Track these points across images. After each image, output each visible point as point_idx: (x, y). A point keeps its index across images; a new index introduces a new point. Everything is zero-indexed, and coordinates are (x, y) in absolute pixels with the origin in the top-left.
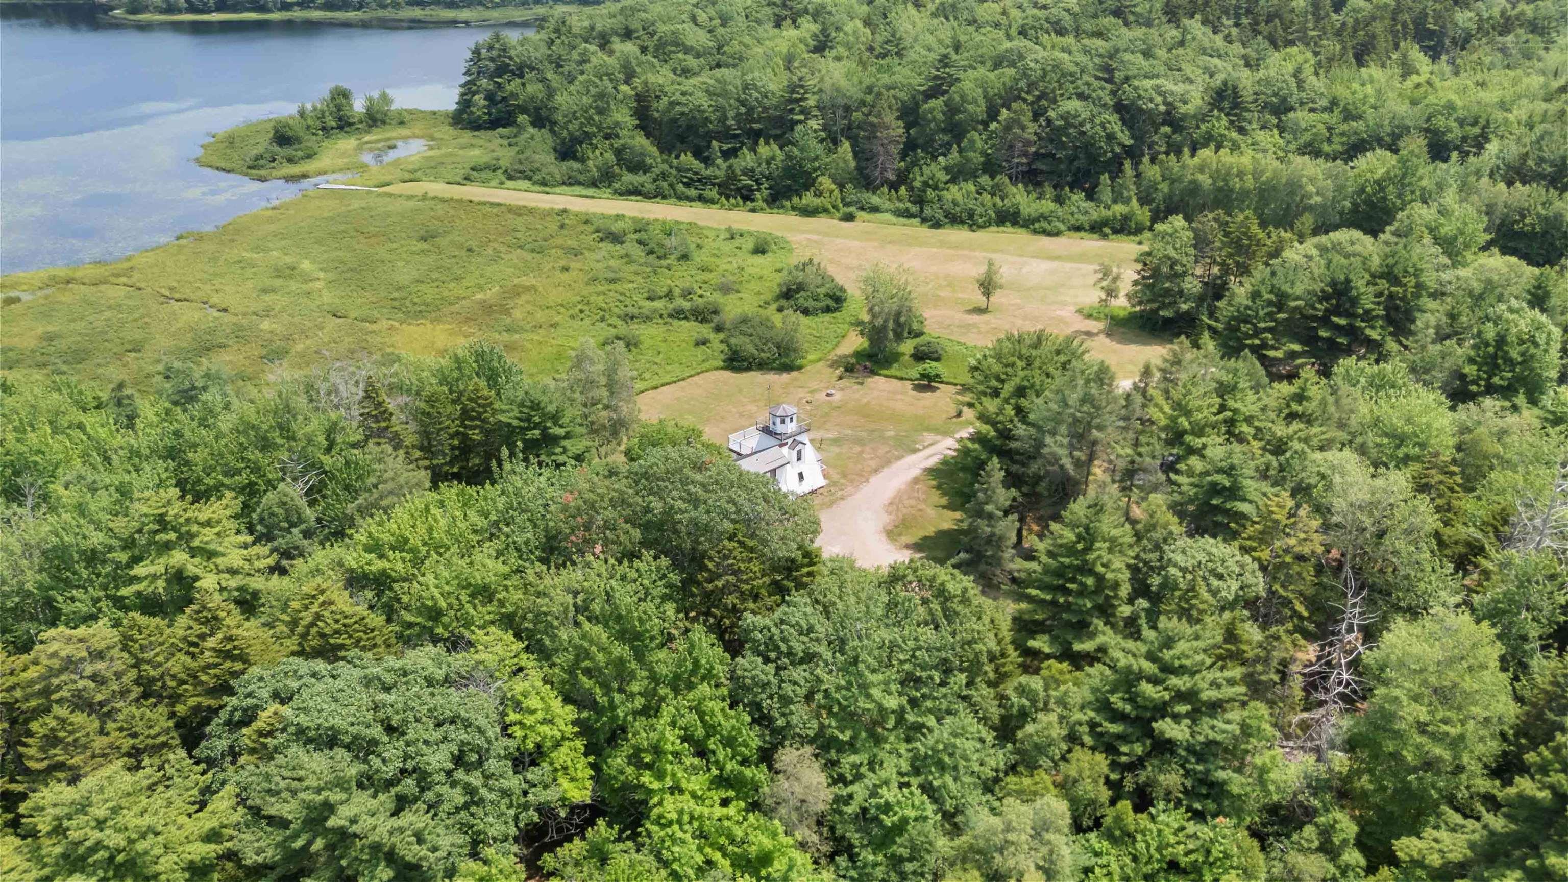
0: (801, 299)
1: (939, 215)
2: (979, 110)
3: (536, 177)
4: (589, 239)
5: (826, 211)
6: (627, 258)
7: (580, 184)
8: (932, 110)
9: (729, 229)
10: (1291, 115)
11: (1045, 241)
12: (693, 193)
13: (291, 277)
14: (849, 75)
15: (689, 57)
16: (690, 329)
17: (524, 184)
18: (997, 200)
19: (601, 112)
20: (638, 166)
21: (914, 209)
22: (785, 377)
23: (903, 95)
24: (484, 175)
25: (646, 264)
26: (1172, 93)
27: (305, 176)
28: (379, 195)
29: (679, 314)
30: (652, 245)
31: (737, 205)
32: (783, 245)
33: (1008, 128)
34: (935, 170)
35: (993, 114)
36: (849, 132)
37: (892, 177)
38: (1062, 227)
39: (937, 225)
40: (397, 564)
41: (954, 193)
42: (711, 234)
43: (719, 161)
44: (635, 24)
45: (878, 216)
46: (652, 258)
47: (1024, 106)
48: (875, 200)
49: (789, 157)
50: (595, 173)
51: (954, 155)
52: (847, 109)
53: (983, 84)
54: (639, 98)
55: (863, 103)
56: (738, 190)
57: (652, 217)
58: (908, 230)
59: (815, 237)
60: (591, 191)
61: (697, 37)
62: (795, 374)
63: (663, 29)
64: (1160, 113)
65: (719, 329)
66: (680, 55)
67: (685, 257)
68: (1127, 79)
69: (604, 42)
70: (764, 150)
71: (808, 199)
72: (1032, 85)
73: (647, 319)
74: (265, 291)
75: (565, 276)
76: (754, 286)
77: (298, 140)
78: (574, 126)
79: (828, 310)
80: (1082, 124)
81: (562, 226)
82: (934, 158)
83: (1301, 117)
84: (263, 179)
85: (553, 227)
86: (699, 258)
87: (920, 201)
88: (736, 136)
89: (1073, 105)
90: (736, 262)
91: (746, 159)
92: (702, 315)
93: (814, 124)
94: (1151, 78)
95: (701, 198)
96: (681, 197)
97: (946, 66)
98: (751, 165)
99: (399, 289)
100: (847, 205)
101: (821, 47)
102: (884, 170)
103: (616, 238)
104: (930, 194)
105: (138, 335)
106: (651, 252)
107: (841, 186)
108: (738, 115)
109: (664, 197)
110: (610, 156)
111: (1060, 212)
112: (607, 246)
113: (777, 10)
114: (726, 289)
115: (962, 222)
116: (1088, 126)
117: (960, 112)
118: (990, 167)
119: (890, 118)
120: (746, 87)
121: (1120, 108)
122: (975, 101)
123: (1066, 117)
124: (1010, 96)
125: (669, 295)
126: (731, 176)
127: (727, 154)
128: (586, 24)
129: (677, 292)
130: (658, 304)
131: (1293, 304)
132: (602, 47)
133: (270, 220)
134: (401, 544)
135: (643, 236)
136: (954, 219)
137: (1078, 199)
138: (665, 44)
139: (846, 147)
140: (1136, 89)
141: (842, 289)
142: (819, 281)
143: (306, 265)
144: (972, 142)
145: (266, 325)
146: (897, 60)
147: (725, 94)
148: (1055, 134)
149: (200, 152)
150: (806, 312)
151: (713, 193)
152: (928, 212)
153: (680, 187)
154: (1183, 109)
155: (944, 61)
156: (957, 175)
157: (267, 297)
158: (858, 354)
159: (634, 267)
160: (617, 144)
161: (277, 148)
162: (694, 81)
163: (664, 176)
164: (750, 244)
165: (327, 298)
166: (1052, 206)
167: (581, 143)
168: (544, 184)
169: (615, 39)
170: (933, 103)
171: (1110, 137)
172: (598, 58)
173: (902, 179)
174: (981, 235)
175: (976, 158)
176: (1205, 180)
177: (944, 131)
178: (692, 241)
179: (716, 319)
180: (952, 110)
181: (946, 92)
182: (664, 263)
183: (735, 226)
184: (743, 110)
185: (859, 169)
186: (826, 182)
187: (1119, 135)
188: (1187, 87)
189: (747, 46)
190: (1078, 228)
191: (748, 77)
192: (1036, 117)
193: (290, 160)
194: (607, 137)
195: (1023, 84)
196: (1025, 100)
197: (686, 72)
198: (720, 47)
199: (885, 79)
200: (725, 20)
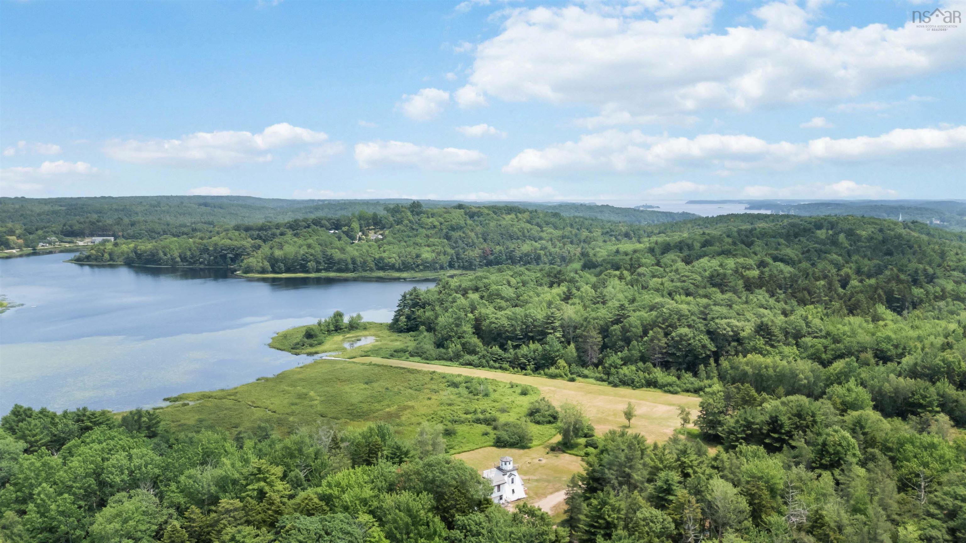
0: (537, 417)
1: (617, 380)
2: (640, 331)
3: (424, 356)
4: (442, 386)
5: (561, 376)
6: (459, 395)
7: (444, 359)
8: (615, 330)
9: (511, 383)
10: (803, 339)
11: (670, 396)
12: (497, 365)
13: (305, 398)
14: (576, 313)
15: (503, 301)
16: (483, 428)
17: (417, 359)
18: (646, 375)
19: (457, 326)
20: (473, 352)
21: (605, 377)
22: (522, 451)
23: (601, 323)
24: (399, 354)
25: (467, 398)
26: (736, 326)
27: (316, 353)
28: (349, 362)
29: (478, 421)
30: (472, 389)
31: (518, 372)
32: (535, 391)
33: (652, 340)
34: (615, 358)
35: (645, 333)
36: (575, 339)
37: (595, 361)
38: (679, 390)
39: (615, 386)
40: (335, 492)
41: (625, 370)
42: (502, 385)
43: (511, 350)
44: (480, 284)
45: (587, 380)
46: (471, 395)
47: (659, 330)
48: (586, 372)
49: (544, 350)
50: (452, 354)
51: (626, 351)
52: (575, 328)
53: (640, 318)
54: (476, 320)
55: (582, 325)
56: (519, 364)
57: (475, 376)
58: (601, 388)
59: (553, 388)
60: (449, 363)
61: (509, 292)
62: (526, 450)
63: (494, 287)
64: (731, 336)
65: (495, 428)
66: (499, 301)
67: (486, 395)
68: (713, 319)
69: (465, 293)
70: (532, 346)
71: (552, 370)
72: (665, 320)
73: (462, 422)
74: (293, 404)
75: (428, 402)
76: (517, 410)
77: (316, 336)
78: (444, 332)
79: (550, 422)
80: (689, 339)
81: (432, 379)
82: (616, 353)
83: (808, 340)
84: (297, 354)
85: (428, 379)
86: (493, 396)
87: (608, 374)
88: (520, 339)
89: (684, 330)
90: (511, 398)
91: (524, 350)
92: (487, 422)
93: (558, 334)
94: (726, 318)
95: (501, 368)
96: (492, 367)
97: (623, 309)
98: (526, 353)
99: (352, 405)
100: (572, 374)
101: (567, 298)
102: (592, 358)
103: (455, 385)
104: (613, 370)
105: (237, 421)
106: (471, 392)
107: (570, 365)
108: (522, 329)
109: (483, 367)
110: (459, 347)
111: (678, 382)
112: (451, 389)
113: (552, 279)
114: (503, 411)
115: (628, 385)
116: (692, 341)
117: (629, 331)
118: (643, 359)
119: (594, 333)
120: (526, 316)
121: (709, 333)
122: (636, 327)
123: (680, 336)
124: (654, 324)
125: (475, 412)
126: (516, 358)
127: (516, 347)
128: (457, 284)
129: (479, 410)
130: (469, 416)
131: (755, 427)
132: (463, 295)
133: (299, 373)
134: (338, 485)
135: (469, 384)
136: (626, 383)
137: (688, 376)
138: (493, 295)
139: (572, 345)
140: (716, 324)
141: (557, 413)
142: (546, 408)
143: (312, 393)
144: (634, 346)
145: (291, 419)
146: (602, 305)
147: (516, 319)
148: (676, 344)
149: (270, 341)
150: (538, 423)
151: (506, 365)
152: (611, 379)
153: (492, 363)
154: (743, 334)
155: (622, 307)
156: (626, 361)
157: (293, 407)
158: (559, 443)
159: (462, 399)
160: (463, 341)
161: (306, 340)
162: (503, 313)
163: (484, 357)
164: (519, 390)
165: (319, 408)
166: (674, 379)
167: (446, 340)
168: (427, 359)
169: (470, 292)
170: (615, 327)
171: (704, 347)
172: (462, 301)
173: (600, 362)
174: (638, 392)
175: (636, 354)
176: (749, 369)
177: (621, 340)
178: (490, 388)
179: (494, 423)
180: (625, 330)
181: (622, 322)
182: (476, 397)
183: (514, 381)
184: (524, 327)
185: (579, 357)
186: (562, 362)
187: (709, 346)
188: (747, 323)
189: (530, 297)
190: (688, 391)
191: (527, 312)
192: (666, 335)
193: (311, 345)
194: (459, 338)
195: (660, 320)
196: (660, 327)
197: (500, 308)
198: (518, 297)
199: (593, 314)
200: (524, 284)
